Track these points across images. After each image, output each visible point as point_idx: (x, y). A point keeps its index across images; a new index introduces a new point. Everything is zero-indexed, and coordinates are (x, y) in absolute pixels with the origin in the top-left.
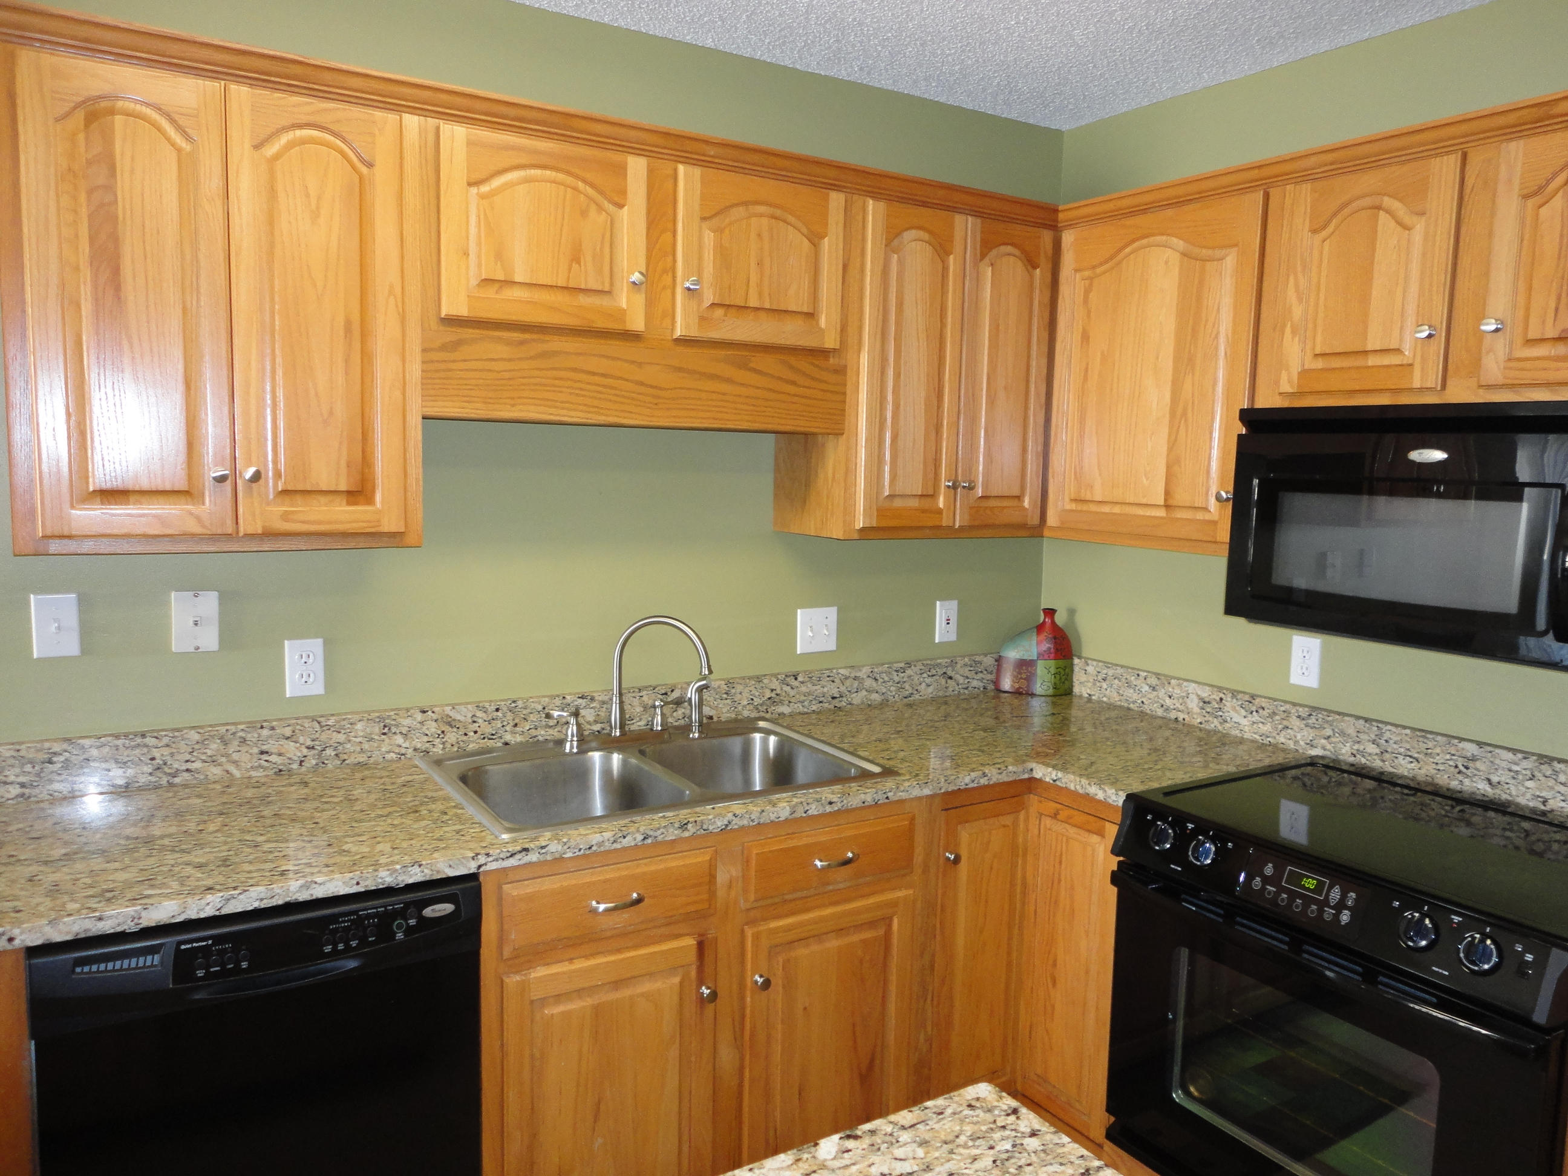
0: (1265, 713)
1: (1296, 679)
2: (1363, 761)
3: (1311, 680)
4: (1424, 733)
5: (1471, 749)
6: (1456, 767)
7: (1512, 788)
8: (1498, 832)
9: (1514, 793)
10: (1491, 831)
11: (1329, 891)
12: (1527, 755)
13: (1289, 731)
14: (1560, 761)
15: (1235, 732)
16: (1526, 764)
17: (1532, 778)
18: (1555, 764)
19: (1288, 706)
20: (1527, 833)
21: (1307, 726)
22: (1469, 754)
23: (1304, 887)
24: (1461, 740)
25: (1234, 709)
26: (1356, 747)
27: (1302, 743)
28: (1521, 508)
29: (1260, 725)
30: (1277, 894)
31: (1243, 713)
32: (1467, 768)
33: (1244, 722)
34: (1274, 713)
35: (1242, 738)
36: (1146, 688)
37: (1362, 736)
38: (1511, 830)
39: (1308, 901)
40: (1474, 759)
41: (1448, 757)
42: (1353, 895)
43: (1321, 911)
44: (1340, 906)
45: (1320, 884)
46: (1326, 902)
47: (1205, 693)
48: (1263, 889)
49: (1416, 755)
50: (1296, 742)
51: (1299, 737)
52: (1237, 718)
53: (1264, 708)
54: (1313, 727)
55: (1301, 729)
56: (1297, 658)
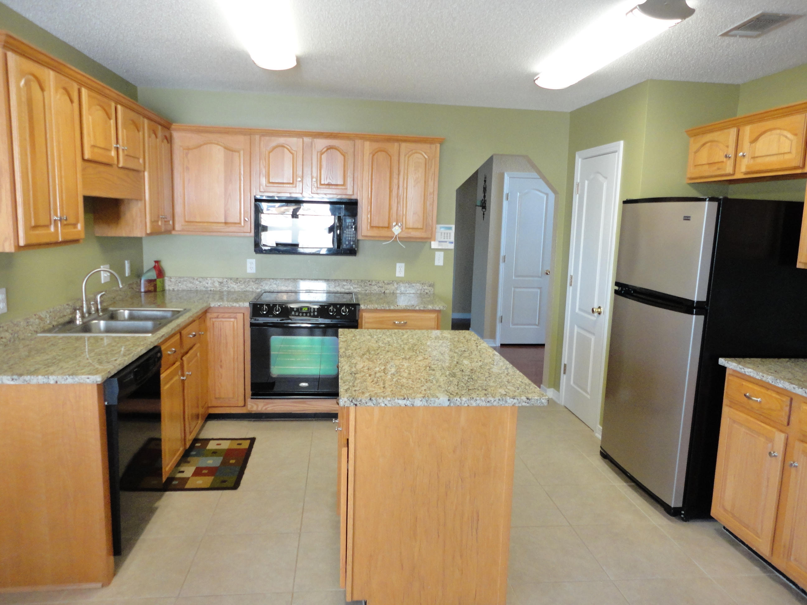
0: (242, 282)
1: (249, 271)
3: (253, 271)
4: (287, 280)
13: (250, 286)
15: (233, 290)
19: (248, 279)
21: (255, 283)
25: (231, 283)
27: (254, 289)
29: (241, 286)
31: (235, 283)
33: (235, 286)
34: (245, 282)
35: (235, 291)
36: (198, 282)
39: (306, 313)
43: (310, 314)
47: (221, 280)
48: (295, 314)
50: (253, 289)
51: (253, 287)
52: (232, 285)
53: (241, 281)
54: (257, 284)
55: (254, 285)
56: (248, 265)
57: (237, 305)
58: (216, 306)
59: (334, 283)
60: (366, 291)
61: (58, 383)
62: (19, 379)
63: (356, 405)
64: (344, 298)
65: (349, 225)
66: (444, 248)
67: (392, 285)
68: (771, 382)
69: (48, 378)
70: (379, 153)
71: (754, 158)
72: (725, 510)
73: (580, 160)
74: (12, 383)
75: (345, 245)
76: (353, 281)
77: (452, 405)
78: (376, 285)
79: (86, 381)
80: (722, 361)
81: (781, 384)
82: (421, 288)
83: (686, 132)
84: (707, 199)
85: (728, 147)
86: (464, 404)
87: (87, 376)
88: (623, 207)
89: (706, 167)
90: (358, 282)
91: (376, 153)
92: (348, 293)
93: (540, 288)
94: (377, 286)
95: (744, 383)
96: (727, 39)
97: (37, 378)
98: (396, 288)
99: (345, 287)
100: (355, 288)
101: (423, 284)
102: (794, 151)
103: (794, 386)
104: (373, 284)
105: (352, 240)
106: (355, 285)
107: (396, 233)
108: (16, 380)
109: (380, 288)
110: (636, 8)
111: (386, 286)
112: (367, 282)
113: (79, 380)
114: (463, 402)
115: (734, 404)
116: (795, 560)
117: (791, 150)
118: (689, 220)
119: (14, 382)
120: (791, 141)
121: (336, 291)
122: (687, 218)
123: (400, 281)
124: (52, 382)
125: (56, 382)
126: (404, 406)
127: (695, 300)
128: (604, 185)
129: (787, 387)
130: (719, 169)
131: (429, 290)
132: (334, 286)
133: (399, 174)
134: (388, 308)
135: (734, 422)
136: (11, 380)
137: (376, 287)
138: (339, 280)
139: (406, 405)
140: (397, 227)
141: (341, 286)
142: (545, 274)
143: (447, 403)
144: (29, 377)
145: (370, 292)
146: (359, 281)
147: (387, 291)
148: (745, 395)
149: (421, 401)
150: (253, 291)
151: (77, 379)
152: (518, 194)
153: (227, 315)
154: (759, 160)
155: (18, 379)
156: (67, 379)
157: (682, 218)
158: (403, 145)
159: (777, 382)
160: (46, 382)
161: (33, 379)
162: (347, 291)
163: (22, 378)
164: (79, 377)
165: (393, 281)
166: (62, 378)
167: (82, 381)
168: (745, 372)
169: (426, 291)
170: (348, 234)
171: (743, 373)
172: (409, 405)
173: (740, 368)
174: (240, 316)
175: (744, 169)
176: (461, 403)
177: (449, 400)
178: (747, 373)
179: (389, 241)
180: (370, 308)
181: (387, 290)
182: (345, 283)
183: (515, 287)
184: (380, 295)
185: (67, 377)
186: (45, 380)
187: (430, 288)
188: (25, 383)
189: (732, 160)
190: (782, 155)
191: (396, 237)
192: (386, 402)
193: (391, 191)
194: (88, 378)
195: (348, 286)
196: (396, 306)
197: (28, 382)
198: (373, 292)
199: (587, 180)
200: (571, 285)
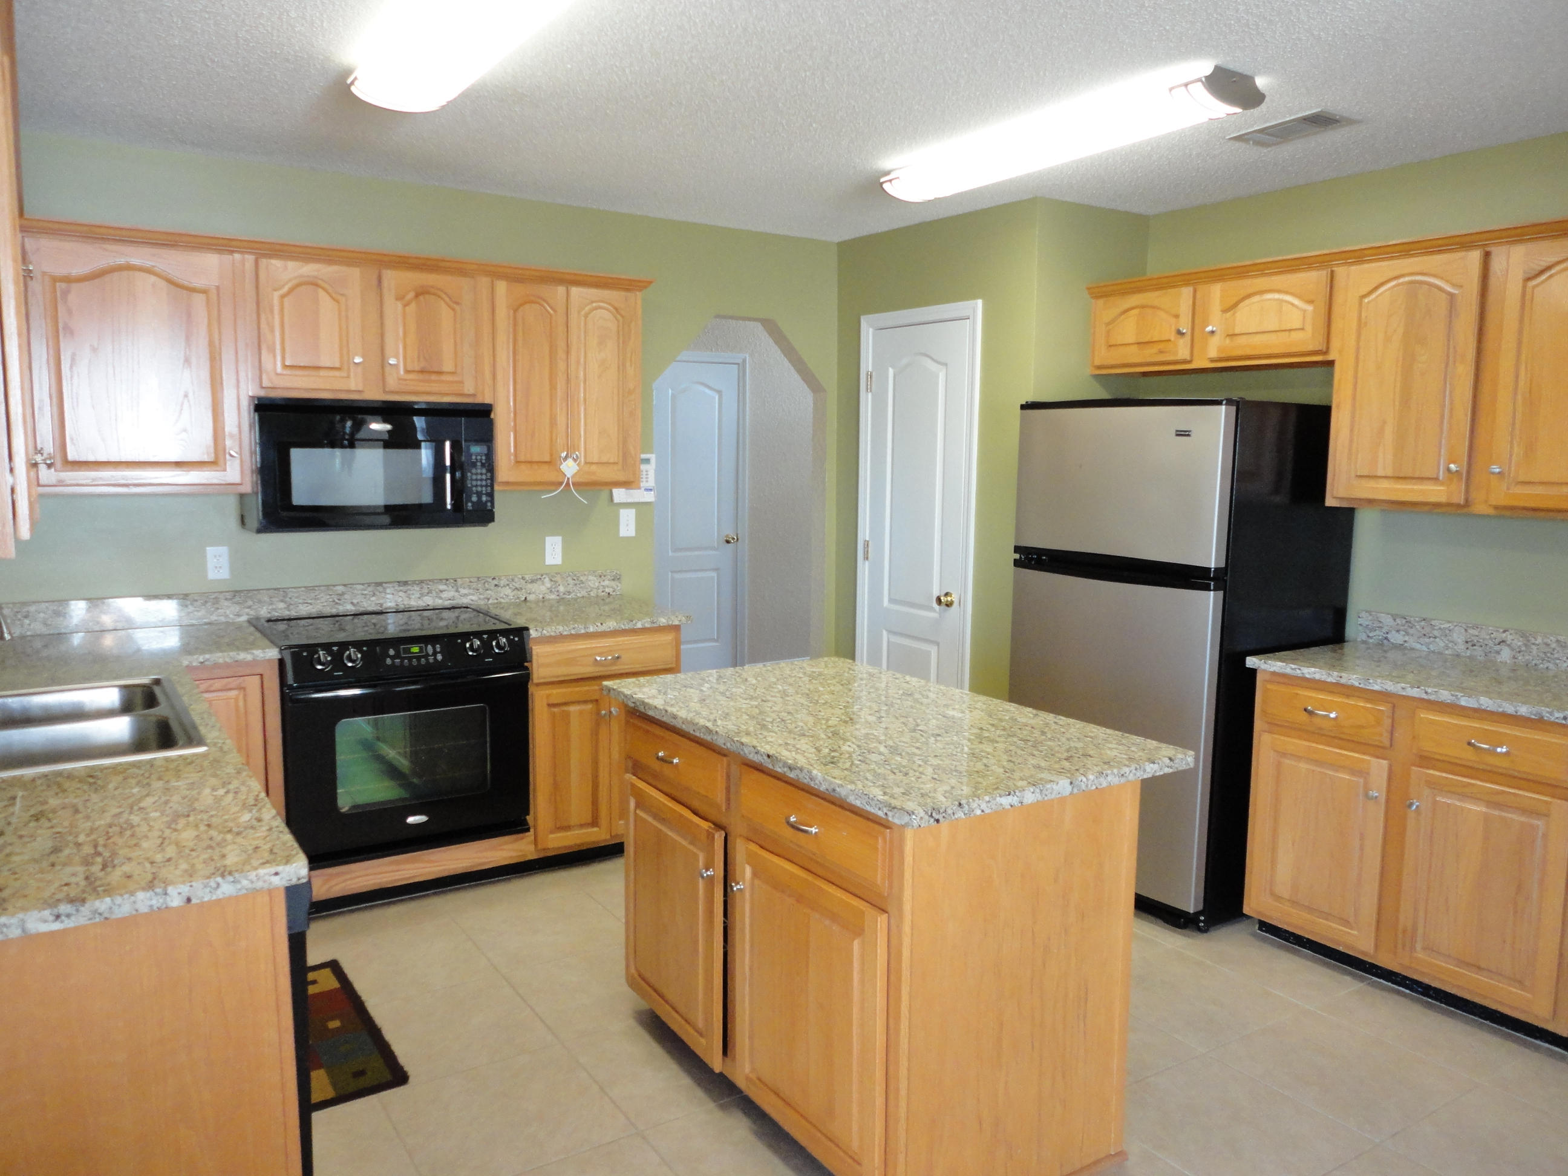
0: (198, 603)
1: (212, 575)
2: (276, 614)
3: (224, 574)
4: (312, 589)
5: (340, 589)
6: (334, 601)
7: (364, 603)
8: (360, 629)
9: (366, 606)
10: (357, 631)
11: (426, 649)
12: (369, 584)
13: (220, 611)
14: (386, 583)
16: (370, 589)
17: (374, 595)
18: (384, 585)
19: (216, 595)
20: (375, 624)
21: (233, 603)
22: (340, 592)
23: (413, 653)
24: (334, 586)
26: (270, 607)
27: (231, 616)
28: (420, 454)
29: (196, 613)
30: (402, 662)
32: (339, 600)
34: (206, 602)
37: (273, 599)
38: (367, 626)
39: (418, 658)
40: (343, 594)
41: (328, 597)
42: (438, 646)
43: (427, 660)
44: (435, 653)
45: (421, 648)
46: (427, 655)
48: (393, 663)
49: (310, 601)
50: (227, 616)
51: (228, 612)
53: (196, 601)
54: (237, 603)
55: (228, 607)
56: (211, 562)
57: (249, 657)
58: (194, 664)
59: (418, 589)
60: (488, 599)
61: (194, 901)
62: (77, 910)
63: (938, 821)
64: (442, 619)
65: (476, 459)
66: (636, 500)
67: (539, 582)
68: (1356, 684)
69: (166, 894)
70: (527, 306)
71: (1232, 336)
72: (1278, 898)
73: (871, 330)
74: (56, 926)
75: (470, 504)
76: (460, 582)
77: (1075, 791)
78: (508, 585)
79: (270, 883)
80: (1251, 662)
81: (1377, 685)
82: (597, 584)
83: (1088, 289)
84: (1224, 402)
85: (1177, 316)
86: (1092, 785)
87: (273, 870)
88: (1021, 414)
89: (1134, 348)
90: (471, 582)
91: (521, 305)
92: (449, 609)
93: (716, 570)
94: (510, 588)
95: (1300, 692)
96: (1238, 144)
97: (133, 898)
98: (548, 589)
99: (444, 595)
100: (465, 595)
101: (600, 576)
102: (1309, 328)
103: (1403, 685)
104: (502, 583)
105: (484, 492)
106: (464, 588)
107: (569, 475)
108: (68, 916)
109: (516, 592)
110: (1199, 80)
111: (529, 586)
112: (490, 580)
113: (252, 882)
114: (1090, 783)
115: (1275, 726)
116: (1424, 949)
117: (1303, 325)
118: (1188, 435)
119: (62, 922)
120: (1305, 311)
121: (424, 605)
122: (1182, 434)
123: (556, 573)
124: (176, 901)
125: (189, 900)
126: (1010, 807)
127: (1213, 566)
128: (940, 378)
129: (1389, 689)
130: (1161, 352)
131: (612, 587)
132: (418, 595)
133: (568, 353)
134: (583, 631)
135: (1284, 755)
136: (52, 918)
137: (507, 591)
138: (430, 581)
139: (1012, 806)
140: (570, 462)
141: (434, 593)
142: (725, 542)
143: (1069, 788)
144: (108, 900)
145: (496, 601)
146: (472, 580)
147: (531, 598)
148: (1305, 710)
149: (1033, 793)
150: (227, 623)
151: (245, 882)
152: (670, 391)
153: (218, 684)
154: (1242, 340)
155: (74, 912)
156: (218, 885)
157: (1174, 433)
158: (575, 291)
159: (1370, 683)
160: (159, 905)
161: (120, 906)
162: (447, 603)
163: (86, 910)
164: (252, 875)
165: (542, 575)
166: (205, 887)
167: (259, 885)
168: (1303, 674)
169: (607, 590)
170: (477, 480)
171: (1301, 675)
172: (1016, 804)
173: (1294, 669)
174: (254, 683)
175: (1213, 353)
176: (1087, 786)
177: (1071, 783)
178: (1307, 676)
179: (555, 491)
180: (548, 634)
181: (530, 593)
182: (442, 587)
183: (672, 572)
184: (518, 605)
185: (219, 879)
186: (156, 902)
187: (613, 584)
188: (97, 920)
189: (1188, 337)
190: (1287, 333)
191: (568, 484)
192: (984, 806)
193: (553, 387)
194: (276, 874)
195: (448, 591)
196: (599, 624)
197: (106, 915)
198: (502, 601)
199: (893, 367)
200: (866, 558)
